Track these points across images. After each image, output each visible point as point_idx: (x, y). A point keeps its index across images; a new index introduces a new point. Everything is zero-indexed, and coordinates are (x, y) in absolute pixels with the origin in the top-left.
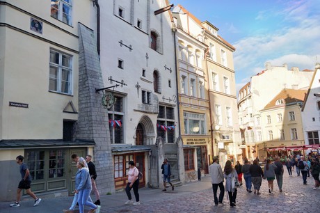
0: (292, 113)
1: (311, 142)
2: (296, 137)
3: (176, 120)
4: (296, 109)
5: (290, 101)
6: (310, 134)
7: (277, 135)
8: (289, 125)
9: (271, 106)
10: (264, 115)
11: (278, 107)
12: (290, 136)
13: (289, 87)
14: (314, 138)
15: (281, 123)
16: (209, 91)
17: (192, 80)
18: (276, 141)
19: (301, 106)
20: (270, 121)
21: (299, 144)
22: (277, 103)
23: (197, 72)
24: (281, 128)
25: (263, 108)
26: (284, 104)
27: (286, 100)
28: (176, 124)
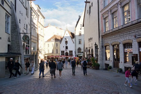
0: (57, 44)
1: (62, 54)
2: (57, 52)
3: (30, 45)
4: (58, 43)
5: (56, 40)
6: (62, 52)
7: (51, 52)
8: (55, 48)
9: (49, 40)
10: (47, 43)
11: (52, 41)
12: (55, 52)
13: (56, 34)
14: (63, 53)
15: (53, 47)
16: (38, 34)
17: (34, 29)
18: (50, 54)
19: (60, 42)
20: (49, 46)
21: (58, 55)
22: (52, 40)
23: (35, 26)
24: (52, 49)
25: (46, 41)
26: (54, 40)
27: (55, 39)
28: (30, 47)
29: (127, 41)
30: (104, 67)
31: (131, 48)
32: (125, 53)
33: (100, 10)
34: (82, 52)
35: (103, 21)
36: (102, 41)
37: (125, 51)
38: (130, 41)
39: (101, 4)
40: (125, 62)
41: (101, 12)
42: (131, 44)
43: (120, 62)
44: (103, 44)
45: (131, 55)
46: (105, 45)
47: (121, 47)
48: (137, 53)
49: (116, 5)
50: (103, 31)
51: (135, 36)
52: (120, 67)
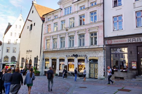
29: (62, 58)
30: (44, 74)
31: (64, 62)
32: (60, 65)
33: (43, 33)
34: (17, 62)
35: (46, 41)
36: (43, 55)
37: (60, 63)
38: (63, 58)
39: (45, 29)
40: (60, 69)
41: (44, 34)
42: (64, 60)
43: (57, 70)
44: (43, 57)
45: (64, 66)
46: (46, 58)
47: (58, 61)
48: (67, 65)
49: (57, 35)
50: (45, 48)
51: (67, 56)
52: (56, 73)
